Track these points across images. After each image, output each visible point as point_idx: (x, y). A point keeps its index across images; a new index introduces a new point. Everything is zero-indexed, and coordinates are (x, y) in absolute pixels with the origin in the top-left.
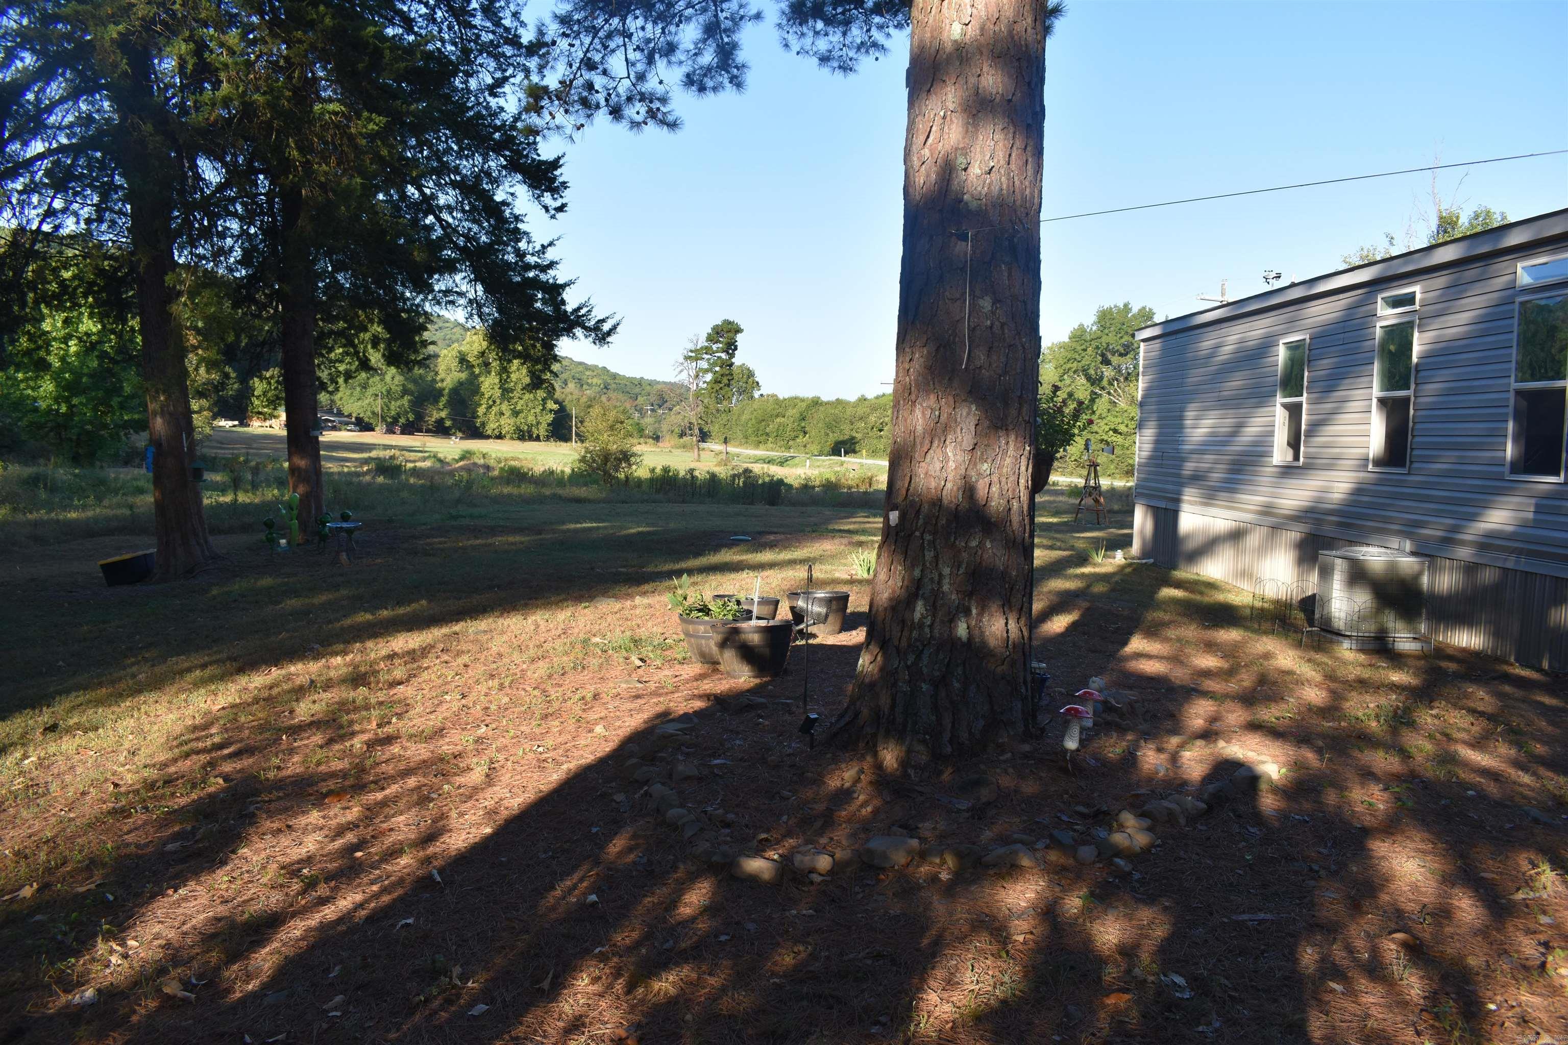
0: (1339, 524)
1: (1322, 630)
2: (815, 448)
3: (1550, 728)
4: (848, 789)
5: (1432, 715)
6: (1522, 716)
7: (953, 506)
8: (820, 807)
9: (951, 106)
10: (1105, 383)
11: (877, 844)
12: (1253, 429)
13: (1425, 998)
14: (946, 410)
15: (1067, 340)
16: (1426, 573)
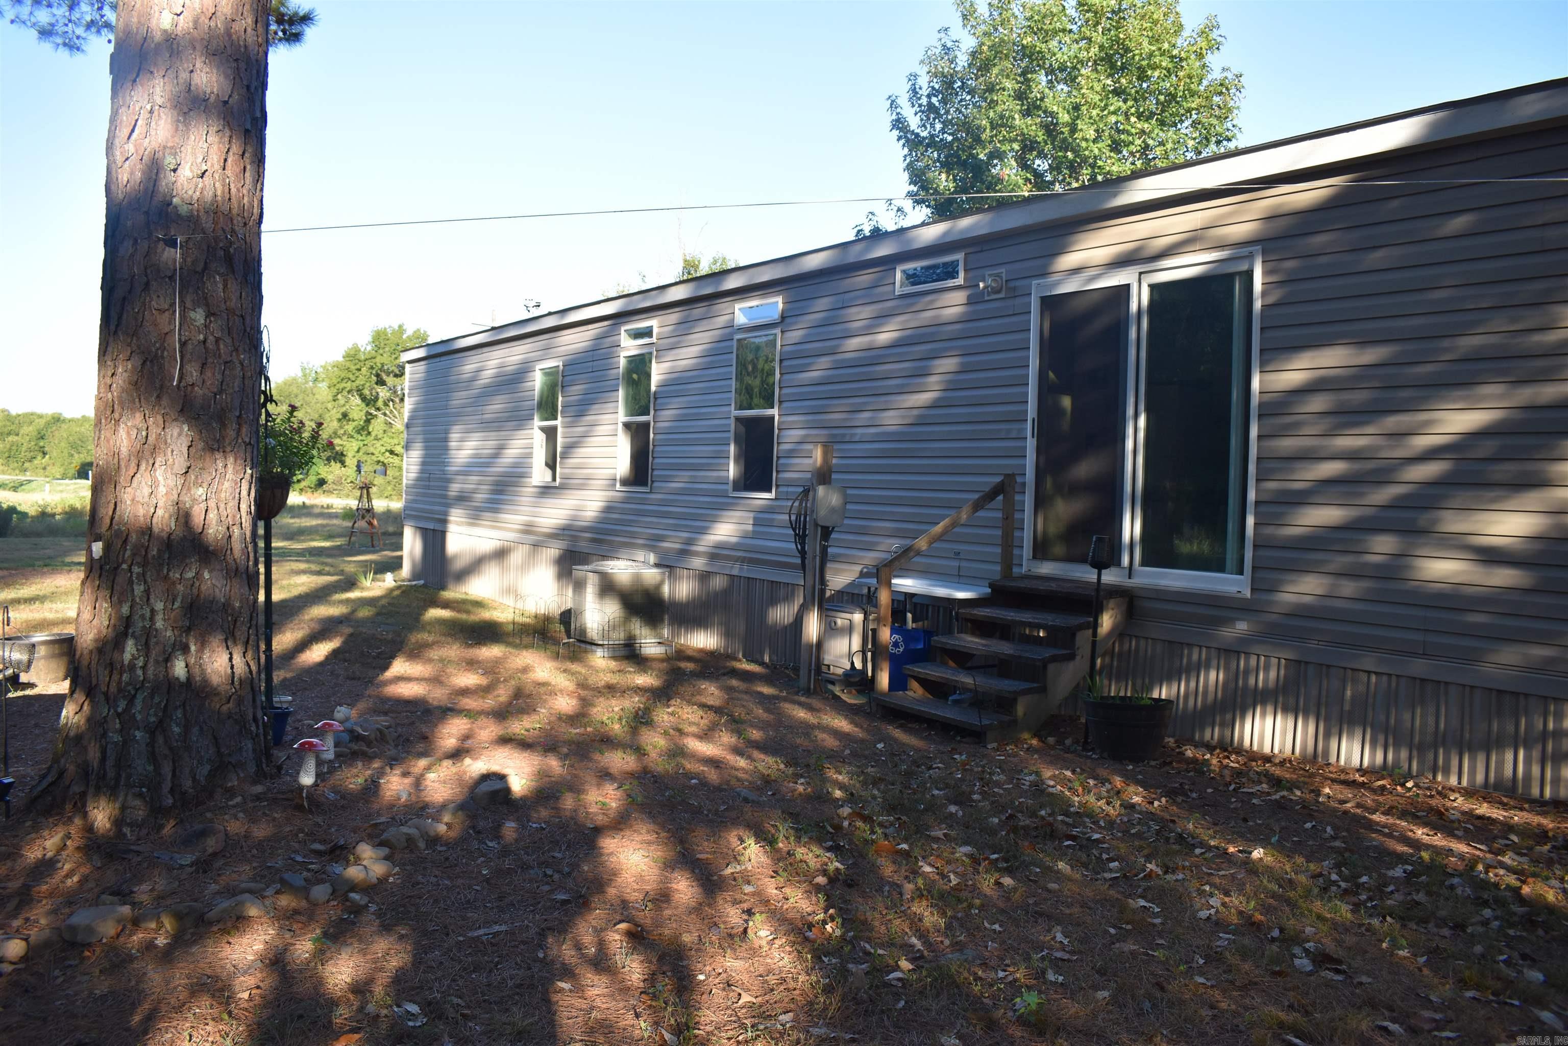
0: (594, 540)
1: (579, 641)
2: (57, 471)
3: (765, 715)
4: (51, 859)
5: (668, 713)
6: (743, 706)
7: (164, 535)
8: (14, 885)
9: (159, 101)
10: (380, 403)
11: (80, 918)
12: (513, 452)
13: (644, 981)
14: (154, 431)
15: (341, 359)
16: (667, 582)
